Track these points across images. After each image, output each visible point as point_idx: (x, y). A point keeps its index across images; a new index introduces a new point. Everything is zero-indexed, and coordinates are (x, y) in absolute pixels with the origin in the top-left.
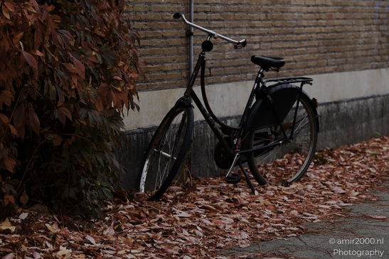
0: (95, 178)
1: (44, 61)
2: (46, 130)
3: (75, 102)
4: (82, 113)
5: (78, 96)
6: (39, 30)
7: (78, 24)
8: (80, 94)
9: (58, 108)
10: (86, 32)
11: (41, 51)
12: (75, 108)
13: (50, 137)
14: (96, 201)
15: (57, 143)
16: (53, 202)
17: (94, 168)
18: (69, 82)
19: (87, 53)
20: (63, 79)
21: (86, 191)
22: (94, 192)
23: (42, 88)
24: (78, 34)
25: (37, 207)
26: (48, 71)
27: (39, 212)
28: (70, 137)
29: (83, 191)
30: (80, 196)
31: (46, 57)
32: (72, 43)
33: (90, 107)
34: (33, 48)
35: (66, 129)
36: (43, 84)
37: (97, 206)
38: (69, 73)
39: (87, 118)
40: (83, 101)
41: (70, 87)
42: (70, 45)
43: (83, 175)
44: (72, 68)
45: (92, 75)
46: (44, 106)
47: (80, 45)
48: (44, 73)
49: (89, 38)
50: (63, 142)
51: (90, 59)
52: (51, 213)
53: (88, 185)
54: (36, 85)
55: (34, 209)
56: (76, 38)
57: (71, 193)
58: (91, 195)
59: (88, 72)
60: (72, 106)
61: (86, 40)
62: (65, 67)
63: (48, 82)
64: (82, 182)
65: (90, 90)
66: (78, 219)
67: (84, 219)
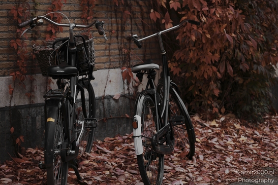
0: (260, 101)
1: (236, 39)
2: (235, 75)
3: (251, 61)
4: (255, 67)
5: (252, 58)
6: (234, 23)
7: (254, 20)
8: (254, 57)
9: (242, 64)
10: (258, 24)
11: (235, 34)
12: (251, 64)
13: (237, 79)
14: (260, 113)
15: (241, 82)
16: (238, 112)
17: (259, 96)
18: (248, 51)
19: (258, 36)
20: (245, 49)
21: (255, 108)
22: (259, 109)
23: (234, 53)
24: (254, 25)
25: (229, 115)
26: (237, 44)
27: (230, 117)
28: (248, 79)
29: (254, 108)
30: (252, 110)
31: (237, 37)
32: (251, 30)
33: (258, 64)
34: (231, 33)
35: (245, 75)
36: (234, 51)
37: (260, 116)
38: (249, 46)
39: (257, 70)
40: (255, 61)
41: (248, 53)
42: (249, 31)
43: (254, 99)
44: (250, 43)
45: (260, 47)
46: (235, 62)
47: (255, 31)
48: (236, 46)
49: (260, 28)
50: (244, 82)
51: (260, 38)
52: (236, 118)
53: (256, 105)
54: (231, 52)
55: (228, 115)
56: (253, 27)
57: (248, 108)
58: (258, 110)
59: (258, 46)
60: (249, 63)
61: (258, 29)
62: (246, 43)
63: (237, 51)
64: (253, 103)
65: (259, 55)
66: (250, 122)
67: (253, 122)
